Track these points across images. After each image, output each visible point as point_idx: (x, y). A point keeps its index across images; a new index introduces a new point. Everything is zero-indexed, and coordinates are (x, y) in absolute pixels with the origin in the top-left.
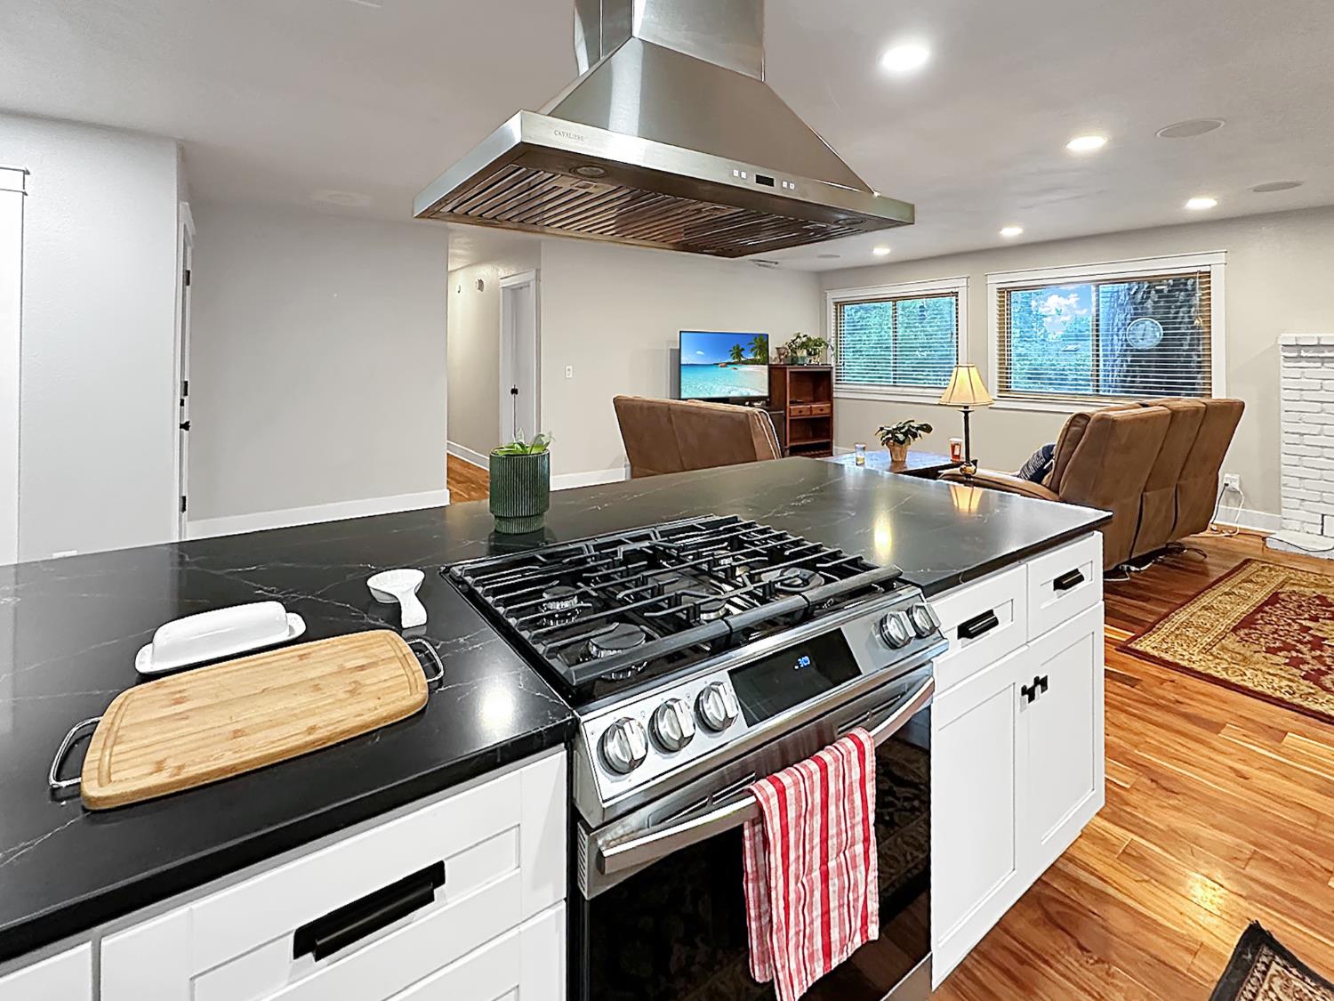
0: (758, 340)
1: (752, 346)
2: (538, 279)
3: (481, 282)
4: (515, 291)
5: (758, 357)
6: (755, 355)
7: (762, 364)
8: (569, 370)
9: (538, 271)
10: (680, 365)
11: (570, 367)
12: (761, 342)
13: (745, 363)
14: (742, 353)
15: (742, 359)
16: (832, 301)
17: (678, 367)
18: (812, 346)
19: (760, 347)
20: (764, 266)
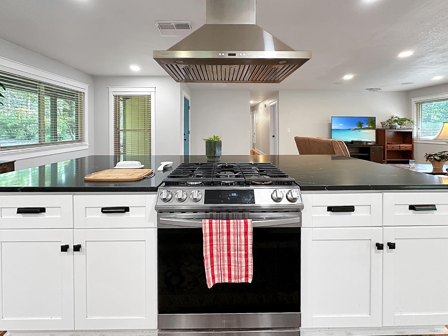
0: (370, 120)
1: (367, 122)
2: (278, 102)
3: (265, 105)
4: (274, 106)
5: (371, 127)
6: (369, 125)
7: (372, 129)
8: (289, 130)
9: (278, 100)
10: (331, 129)
11: (289, 129)
12: (372, 121)
13: (364, 129)
14: (362, 125)
15: (362, 127)
16: (414, 102)
17: (331, 130)
18: (401, 121)
19: (371, 122)
20: (373, 91)
